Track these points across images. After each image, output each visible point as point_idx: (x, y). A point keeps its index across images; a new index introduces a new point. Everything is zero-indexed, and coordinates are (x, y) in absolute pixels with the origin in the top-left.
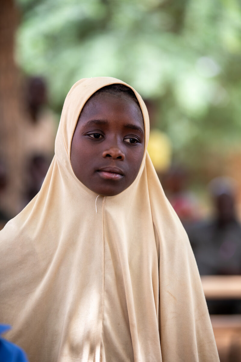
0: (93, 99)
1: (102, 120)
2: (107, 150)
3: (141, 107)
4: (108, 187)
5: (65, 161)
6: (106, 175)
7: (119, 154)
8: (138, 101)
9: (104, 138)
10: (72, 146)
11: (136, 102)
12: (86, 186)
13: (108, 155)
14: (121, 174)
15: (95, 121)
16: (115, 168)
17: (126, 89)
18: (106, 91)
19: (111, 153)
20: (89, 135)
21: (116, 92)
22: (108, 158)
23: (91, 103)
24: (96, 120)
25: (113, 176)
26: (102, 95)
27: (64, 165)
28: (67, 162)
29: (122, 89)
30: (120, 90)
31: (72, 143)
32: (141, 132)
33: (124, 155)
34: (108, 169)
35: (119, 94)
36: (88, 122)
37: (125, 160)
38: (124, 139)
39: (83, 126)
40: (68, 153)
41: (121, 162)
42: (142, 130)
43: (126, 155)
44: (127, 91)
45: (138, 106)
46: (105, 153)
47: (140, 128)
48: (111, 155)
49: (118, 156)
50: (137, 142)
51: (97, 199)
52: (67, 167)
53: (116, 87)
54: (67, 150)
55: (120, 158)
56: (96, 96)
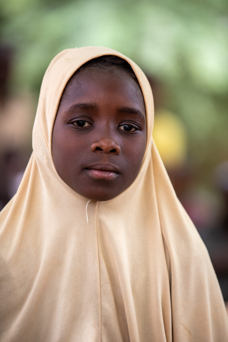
0: (77, 76)
1: (89, 104)
2: (97, 142)
3: (140, 84)
4: (100, 190)
5: (45, 157)
6: (96, 174)
7: (112, 147)
8: (136, 76)
9: (93, 126)
10: (53, 138)
11: (133, 78)
12: (73, 189)
13: (98, 149)
14: (116, 172)
15: (81, 105)
16: (108, 165)
17: (120, 62)
18: (94, 65)
19: (102, 146)
20: (72, 123)
21: (107, 66)
22: (99, 152)
23: (74, 81)
24: (82, 103)
25: (105, 175)
26: (88, 70)
27: (45, 162)
28: (47, 158)
29: (114, 62)
30: (112, 63)
31: (53, 135)
32: (141, 117)
33: (119, 147)
34: (99, 167)
35: (110, 68)
36: (72, 107)
37: (120, 154)
38: (119, 126)
39: (65, 112)
40: (48, 147)
41: (116, 156)
42: (141, 115)
43: (121, 148)
44: (120, 64)
45: (136, 84)
46: (94, 146)
47: (139, 112)
48: (102, 148)
49: (111, 149)
50: (136, 129)
51: (88, 205)
52: (48, 164)
53: (107, 59)
54: (46, 143)
55: (114, 151)
56: (81, 73)
